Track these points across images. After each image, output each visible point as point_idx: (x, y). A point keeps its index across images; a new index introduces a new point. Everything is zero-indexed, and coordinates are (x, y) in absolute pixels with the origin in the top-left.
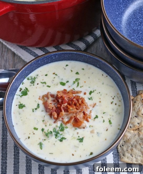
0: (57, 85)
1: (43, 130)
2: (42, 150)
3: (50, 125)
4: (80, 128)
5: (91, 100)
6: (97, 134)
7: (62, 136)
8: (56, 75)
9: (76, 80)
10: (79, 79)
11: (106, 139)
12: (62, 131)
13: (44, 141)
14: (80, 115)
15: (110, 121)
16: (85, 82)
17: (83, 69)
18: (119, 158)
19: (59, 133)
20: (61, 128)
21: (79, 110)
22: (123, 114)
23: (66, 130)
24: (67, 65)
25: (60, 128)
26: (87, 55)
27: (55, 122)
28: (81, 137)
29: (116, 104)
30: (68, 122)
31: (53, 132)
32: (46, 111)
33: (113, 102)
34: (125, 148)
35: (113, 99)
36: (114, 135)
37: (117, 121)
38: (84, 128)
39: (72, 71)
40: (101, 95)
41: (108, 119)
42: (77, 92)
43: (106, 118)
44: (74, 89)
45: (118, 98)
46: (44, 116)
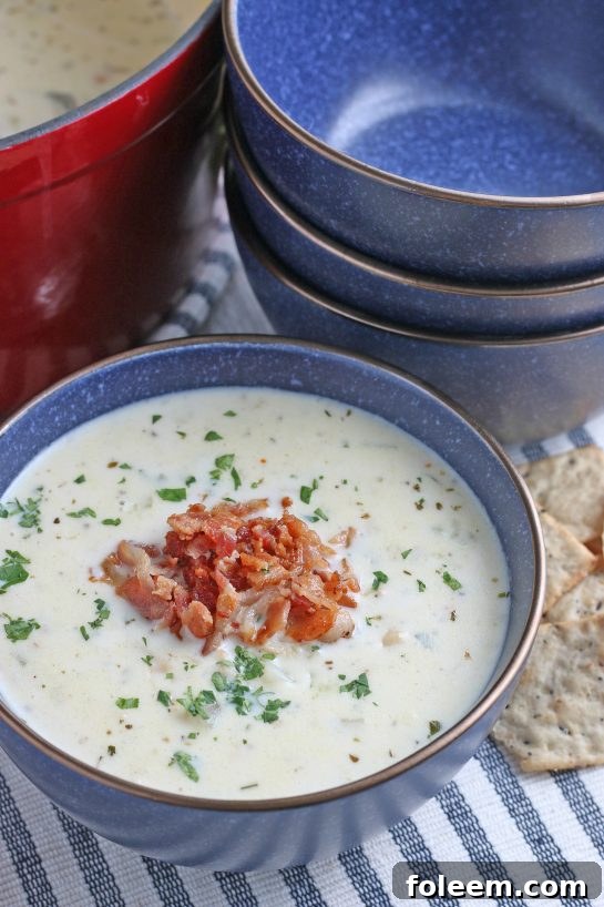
0: (149, 506)
1: (163, 697)
2: (200, 780)
3: (186, 668)
4: (332, 641)
5: (321, 520)
6: (415, 640)
7: (264, 700)
8: (125, 466)
9: (219, 462)
10: (232, 456)
11: (468, 655)
12: (254, 676)
13: (191, 741)
14: (309, 584)
15: (447, 578)
16: (263, 461)
17: (231, 414)
18: (511, 764)
19: (247, 689)
20: (247, 667)
21: (297, 570)
22: (493, 533)
23: (272, 668)
24: (156, 419)
25: (242, 668)
26: (237, 346)
27: (205, 651)
28: (352, 676)
29: (439, 506)
30: (265, 633)
31: (215, 693)
32: (148, 618)
33: (422, 501)
34: (521, 713)
35: (417, 488)
36: (495, 625)
37: (476, 569)
38: (347, 635)
39: (183, 434)
40: (356, 489)
41: (437, 572)
42: (251, 508)
43: (427, 570)
44: (228, 499)
45: (435, 480)
46: (145, 640)
